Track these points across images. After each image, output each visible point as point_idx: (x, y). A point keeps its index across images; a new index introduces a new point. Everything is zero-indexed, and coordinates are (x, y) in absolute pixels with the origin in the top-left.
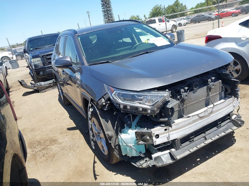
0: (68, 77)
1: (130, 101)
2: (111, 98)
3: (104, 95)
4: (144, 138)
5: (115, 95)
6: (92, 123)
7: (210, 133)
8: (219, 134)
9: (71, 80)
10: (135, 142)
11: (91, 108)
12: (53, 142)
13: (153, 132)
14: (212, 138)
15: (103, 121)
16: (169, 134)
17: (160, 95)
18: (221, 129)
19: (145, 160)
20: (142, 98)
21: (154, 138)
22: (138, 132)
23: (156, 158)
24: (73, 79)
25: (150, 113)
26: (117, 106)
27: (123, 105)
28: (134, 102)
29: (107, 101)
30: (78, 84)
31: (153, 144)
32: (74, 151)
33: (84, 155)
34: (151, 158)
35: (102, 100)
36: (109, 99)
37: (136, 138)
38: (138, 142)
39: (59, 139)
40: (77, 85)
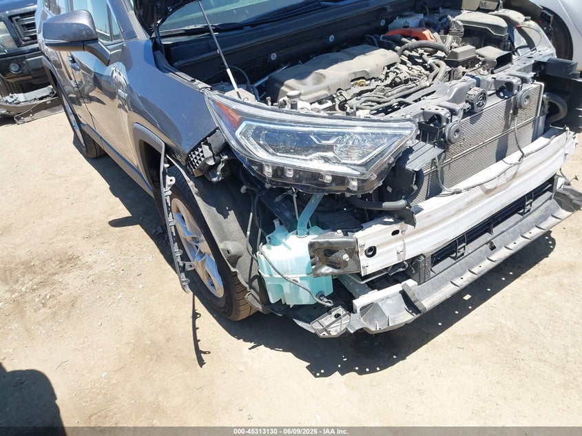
0: (90, 78)
1: (296, 152)
2: (233, 143)
3: (209, 136)
4: (333, 257)
5: (243, 134)
6: (177, 220)
7: (504, 232)
8: (525, 233)
9: (101, 88)
10: (308, 268)
11: (170, 176)
12: (68, 263)
13: (360, 243)
14: (508, 244)
15: (209, 212)
16: (404, 244)
17: (389, 132)
18: (530, 218)
19: (334, 313)
20: (331, 142)
21: (363, 258)
22: (318, 242)
23: (364, 309)
24: (104, 84)
25: (355, 189)
26: (252, 169)
27: (273, 167)
28: (306, 156)
29: (218, 154)
30: (120, 98)
31: (359, 274)
32: (129, 286)
33: (156, 296)
34: (350, 309)
35: (202, 152)
36: (226, 148)
37: (311, 258)
38: (316, 269)
39: (82, 254)
40: (118, 102)
